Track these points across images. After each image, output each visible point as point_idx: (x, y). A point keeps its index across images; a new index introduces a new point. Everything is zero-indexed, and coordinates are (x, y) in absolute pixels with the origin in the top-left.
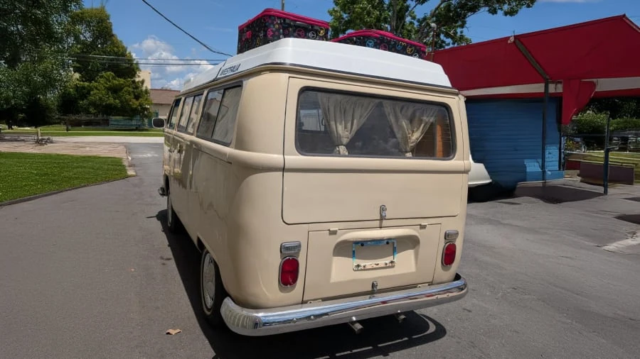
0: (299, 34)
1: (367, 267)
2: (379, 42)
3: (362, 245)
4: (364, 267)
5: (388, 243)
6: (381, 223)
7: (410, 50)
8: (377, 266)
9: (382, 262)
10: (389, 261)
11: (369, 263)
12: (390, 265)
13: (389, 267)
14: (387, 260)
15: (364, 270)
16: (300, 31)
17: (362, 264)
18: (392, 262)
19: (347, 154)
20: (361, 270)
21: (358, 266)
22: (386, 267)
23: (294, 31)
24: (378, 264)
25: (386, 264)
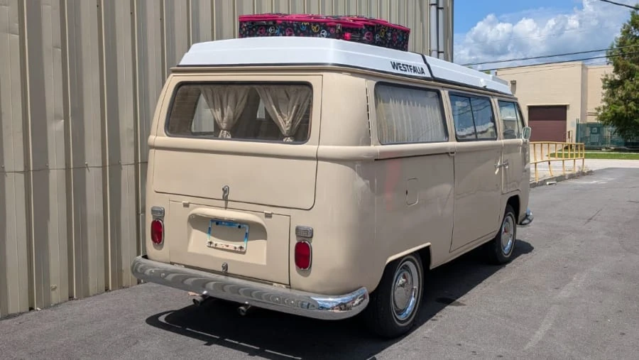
0: (261, 32)
1: (218, 247)
2: (283, 27)
3: (217, 224)
4: (216, 245)
5: (239, 227)
6: (226, 204)
7: (315, 28)
8: (227, 248)
9: (232, 245)
10: (239, 246)
11: (220, 243)
12: (239, 250)
13: (237, 252)
14: (237, 245)
15: (215, 248)
16: (261, 29)
17: (215, 242)
18: (241, 248)
19: (230, 137)
20: (213, 247)
21: (211, 243)
22: (234, 251)
23: (257, 30)
24: (228, 246)
25: (235, 248)
